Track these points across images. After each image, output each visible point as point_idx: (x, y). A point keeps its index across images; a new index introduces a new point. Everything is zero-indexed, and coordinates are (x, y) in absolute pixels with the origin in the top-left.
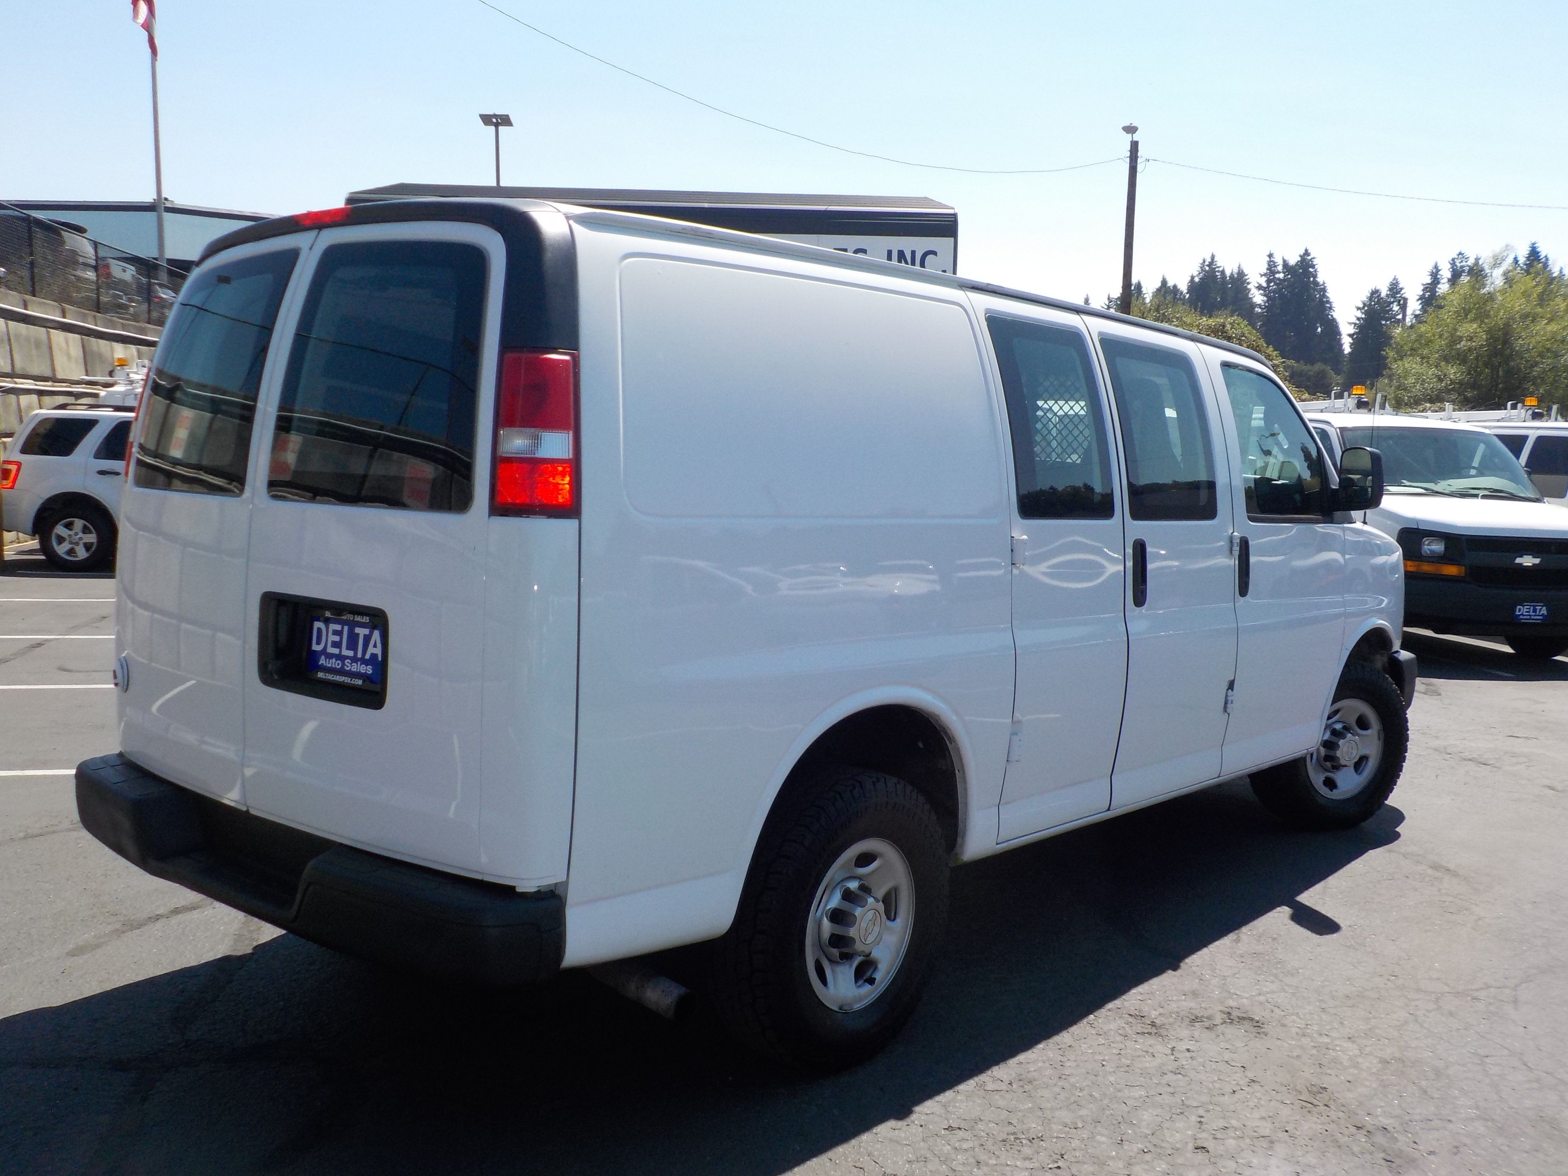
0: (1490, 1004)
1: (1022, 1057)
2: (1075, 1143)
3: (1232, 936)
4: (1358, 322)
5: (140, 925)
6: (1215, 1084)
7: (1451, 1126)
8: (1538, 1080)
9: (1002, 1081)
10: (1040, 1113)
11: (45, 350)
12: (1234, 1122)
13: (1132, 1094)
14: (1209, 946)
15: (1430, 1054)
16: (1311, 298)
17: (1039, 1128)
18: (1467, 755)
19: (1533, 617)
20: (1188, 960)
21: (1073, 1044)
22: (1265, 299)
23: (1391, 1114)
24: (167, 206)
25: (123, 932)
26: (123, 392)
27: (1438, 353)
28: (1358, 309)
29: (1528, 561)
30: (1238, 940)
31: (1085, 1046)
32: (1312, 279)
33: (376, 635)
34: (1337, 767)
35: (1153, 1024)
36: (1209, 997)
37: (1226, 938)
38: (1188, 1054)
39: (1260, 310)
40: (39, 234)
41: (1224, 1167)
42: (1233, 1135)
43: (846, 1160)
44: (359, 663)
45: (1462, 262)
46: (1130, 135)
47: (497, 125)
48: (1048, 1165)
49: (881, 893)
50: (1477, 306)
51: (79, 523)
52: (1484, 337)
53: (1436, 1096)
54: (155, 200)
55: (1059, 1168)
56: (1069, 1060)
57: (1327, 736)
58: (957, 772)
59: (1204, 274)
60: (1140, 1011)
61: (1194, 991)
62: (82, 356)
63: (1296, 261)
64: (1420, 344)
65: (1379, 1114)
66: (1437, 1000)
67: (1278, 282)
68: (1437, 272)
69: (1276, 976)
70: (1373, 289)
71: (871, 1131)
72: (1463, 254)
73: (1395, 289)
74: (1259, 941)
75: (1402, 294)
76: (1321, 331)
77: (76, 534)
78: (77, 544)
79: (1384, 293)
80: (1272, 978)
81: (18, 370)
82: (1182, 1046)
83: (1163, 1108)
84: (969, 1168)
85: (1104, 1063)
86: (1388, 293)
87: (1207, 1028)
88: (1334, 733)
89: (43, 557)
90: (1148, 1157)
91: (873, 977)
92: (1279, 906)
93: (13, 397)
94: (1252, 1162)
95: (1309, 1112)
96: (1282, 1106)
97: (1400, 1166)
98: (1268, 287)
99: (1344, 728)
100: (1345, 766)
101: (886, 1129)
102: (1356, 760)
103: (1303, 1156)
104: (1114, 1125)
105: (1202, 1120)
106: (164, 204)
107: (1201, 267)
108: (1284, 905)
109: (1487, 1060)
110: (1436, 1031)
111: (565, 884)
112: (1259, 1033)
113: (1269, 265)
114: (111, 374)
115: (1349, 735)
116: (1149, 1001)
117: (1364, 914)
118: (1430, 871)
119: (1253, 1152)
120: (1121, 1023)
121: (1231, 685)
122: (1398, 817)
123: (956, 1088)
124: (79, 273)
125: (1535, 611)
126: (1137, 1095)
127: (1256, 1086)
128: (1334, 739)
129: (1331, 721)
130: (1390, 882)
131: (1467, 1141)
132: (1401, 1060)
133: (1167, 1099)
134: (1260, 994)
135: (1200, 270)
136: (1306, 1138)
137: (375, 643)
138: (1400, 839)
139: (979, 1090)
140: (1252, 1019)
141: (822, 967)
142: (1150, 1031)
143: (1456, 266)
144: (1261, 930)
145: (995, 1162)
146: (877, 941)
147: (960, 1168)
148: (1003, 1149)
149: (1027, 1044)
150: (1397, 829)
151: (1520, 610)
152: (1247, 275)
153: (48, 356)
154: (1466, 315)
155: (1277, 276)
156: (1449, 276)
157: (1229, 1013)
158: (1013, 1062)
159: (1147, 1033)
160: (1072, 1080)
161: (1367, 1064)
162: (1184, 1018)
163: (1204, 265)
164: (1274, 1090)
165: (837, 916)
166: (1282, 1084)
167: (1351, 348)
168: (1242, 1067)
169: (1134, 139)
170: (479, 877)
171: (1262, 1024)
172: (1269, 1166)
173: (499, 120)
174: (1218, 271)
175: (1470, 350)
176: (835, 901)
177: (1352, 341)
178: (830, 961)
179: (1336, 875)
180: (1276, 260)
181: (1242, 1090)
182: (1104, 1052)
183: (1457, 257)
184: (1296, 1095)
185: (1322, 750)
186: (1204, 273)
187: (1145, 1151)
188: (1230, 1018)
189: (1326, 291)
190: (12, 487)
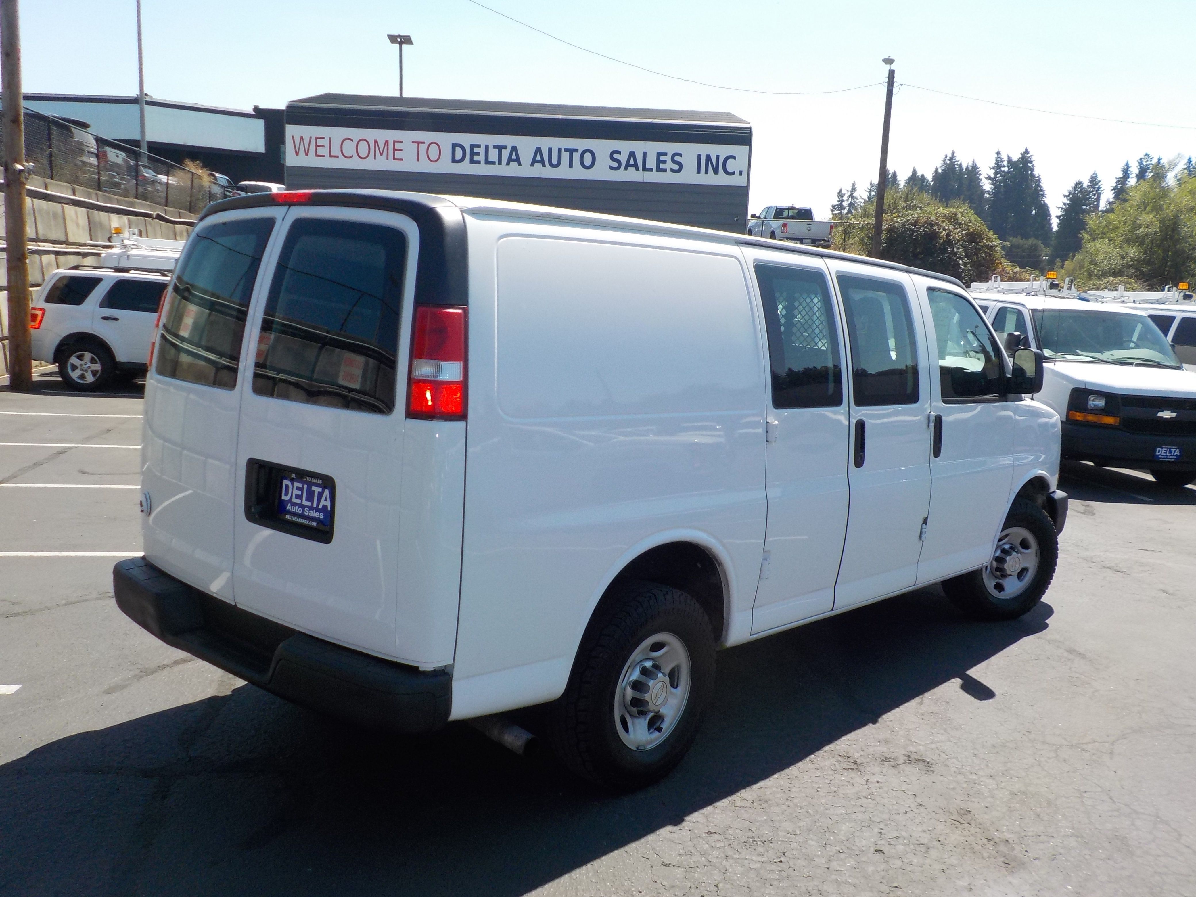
0: (1094, 754)
1: (762, 784)
2: (794, 845)
3: (917, 700)
4: (1064, 207)
5: (152, 673)
6: (893, 806)
7: (1053, 840)
8: (1118, 810)
9: (747, 800)
10: (771, 824)
11: (61, 220)
12: (904, 834)
13: (836, 812)
14: (901, 707)
15: (1046, 789)
16: (1029, 187)
17: (770, 834)
18: (1107, 564)
19: (1169, 457)
20: (885, 717)
21: (799, 775)
22: (993, 187)
23: (1012, 830)
24: (147, 100)
25: (141, 677)
26: (119, 254)
27: (1122, 236)
28: (1065, 196)
29: (1167, 414)
30: (921, 703)
31: (807, 777)
32: (1029, 172)
33: (327, 492)
34: (1004, 576)
35: (855, 763)
36: (897, 744)
37: (913, 701)
38: (877, 785)
39: (988, 196)
40: (55, 131)
41: (893, 864)
42: (902, 842)
43: (637, 853)
44: (314, 511)
45: (1147, 161)
46: (889, 65)
47: (401, 43)
48: (774, 859)
49: (667, 669)
50: (1154, 200)
51: (88, 356)
52: (1158, 225)
53: (1046, 819)
54: (137, 95)
55: (781, 862)
56: (794, 787)
57: (998, 553)
58: (723, 586)
59: (946, 167)
60: (847, 753)
61: (886, 739)
62: (87, 224)
63: (1018, 158)
64: (1109, 229)
65: (1004, 830)
66: (1056, 750)
67: (1003, 174)
68: (1128, 169)
69: (945, 730)
70: (1078, 181)
71: (655, 833)
72: (1149, 155)
73: (1094, 181)
74: (936, 704)
75: (1100, 185)
76: (1035, 213)
77: (86, 364)
78: (86, 371)
79: (1086, 184)
80: (942, 731)
81: (41, 236)
82: (874, 779)
83: (857, 822)
84: (720, 860)
85: (819, 789)
86: (1089, 184)
87: (893, 766)
88: (1004, 551)
89: (60, 379)
90: (842, 856)
91: (661, 726)
92: (954, 678)
93: (37, 257)
94: (913, 861)
95: (957, 827)
96: (938, 823)
97: (1014, 867)
98: (996, 177)
99: (1011, 548)
100: (1011, 575)
101: (666, 832)
102: (1019, 571)
103: (949, 858)
104: (821, 833)
105: (882, 831)
106: (145, 98)
107: (944, 161)
108: (957, 677)
109: (1085, 795)
110: (1052, 773)
111: (452, 666)
112: (928, 771)
113: (997, 161)
114: (109, 239)
115: (1014, 553)
116: (854, 746)
117: (1014, 685)
118: (1066, 654)
119: (914, 854)
120: (833, 761)
121: (925, 521)
122: (1049, 611)
123: (715, 804)
124: (85, 159)
125: (1170, 452)
126: (839, 812)
127: (922, 809)
128: (1003, 556)
129: (1001, 543)
130: (1036, 661)
131: (1062, 851)
132: (1024, 793)
133: (860, 816)
134: (932, 743)
135: (943, 163)
136: (952, 846)
137: (326, 498)
138: (1048, 629)
139: (731, 806)
140: (925, 761)
141: (625, 719)
142: (852, 767)
143: (1143, 164)
144: (938, 695)
145: (738, 857)
146: (664, 703)
147: (714, 860)
148: (744, 848)
149: (766, 774)
150: (1047, 621)
151: (1159, 451)
152: (979, 168)
153: (62, 225)
154: (1146, 207)
155: (1003, 169)
156: (1137, 172)
157: (909, 756)
158: (755, 787)
159: (850, 769)
160: (796, 801)
161: (1001, 795)
162: (877, 759)
163: (946, 160)
164: (934, 812)
165: (637, 686)
166: (939, 808)
167: (1058, 227)
168: (914, 794)
169: (891, 69)
170: (395, 660)
171: (931, 765)
172: (924, 865)
173: (402, 39)
174: (957, 165)
175: (1147, 235)
176: (635, 675)
177: (1059, 222)
178: (632, 716)
179: (997, 655)
180: (1002, 157)
181: (912, 811)
182: (820, 782)
183: (1144, 157)
184: (949, 816)
185: (995, 564)
186: (945, 165)
187: (841, 851)
188: (910, 760)
189: (1040, 182)
190: (38, 328)
